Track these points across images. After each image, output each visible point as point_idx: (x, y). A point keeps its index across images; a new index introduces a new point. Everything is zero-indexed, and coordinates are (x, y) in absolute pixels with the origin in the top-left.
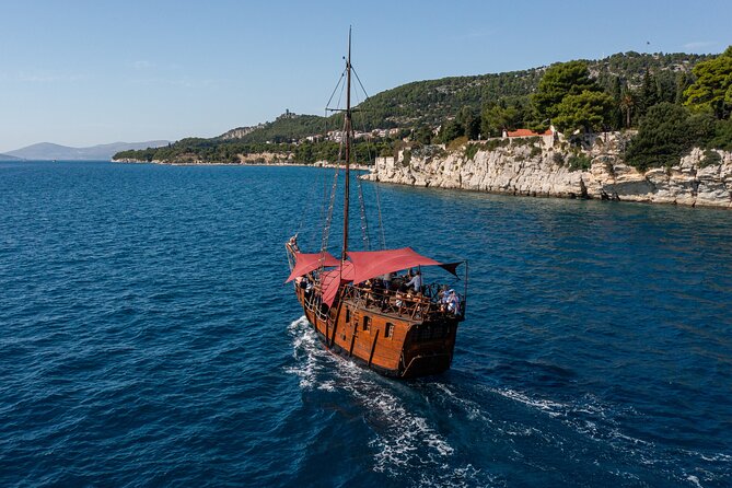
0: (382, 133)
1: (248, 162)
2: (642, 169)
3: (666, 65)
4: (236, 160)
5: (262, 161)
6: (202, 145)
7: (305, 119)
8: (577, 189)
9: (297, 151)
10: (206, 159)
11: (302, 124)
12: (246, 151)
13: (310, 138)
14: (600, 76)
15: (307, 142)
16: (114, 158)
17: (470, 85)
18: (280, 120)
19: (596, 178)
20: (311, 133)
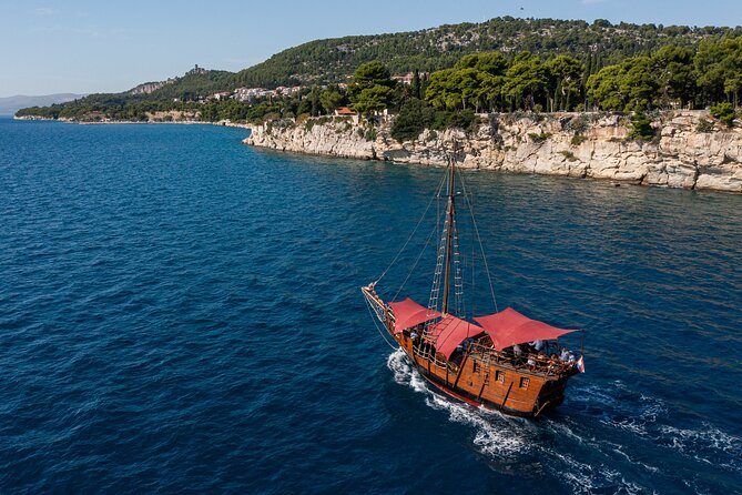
0: (285, 91)
1: (155, 120)
2: (400, 142)
3: (535, 30)
4: (144, 118)
5: (170, 118)
6: (110, 101)
7: (214, 74)
8: (370, 154)
9: (203, 110)
10: (114, 117)
11: (212, 79)
12: (153, 109)
13: (217, 96)
14: (481, 39)
15: (214, 100)
16: (17, 115)
17: (368, 44)
18: (189, 76)
19: (380, 147)
20: (219, 90)
